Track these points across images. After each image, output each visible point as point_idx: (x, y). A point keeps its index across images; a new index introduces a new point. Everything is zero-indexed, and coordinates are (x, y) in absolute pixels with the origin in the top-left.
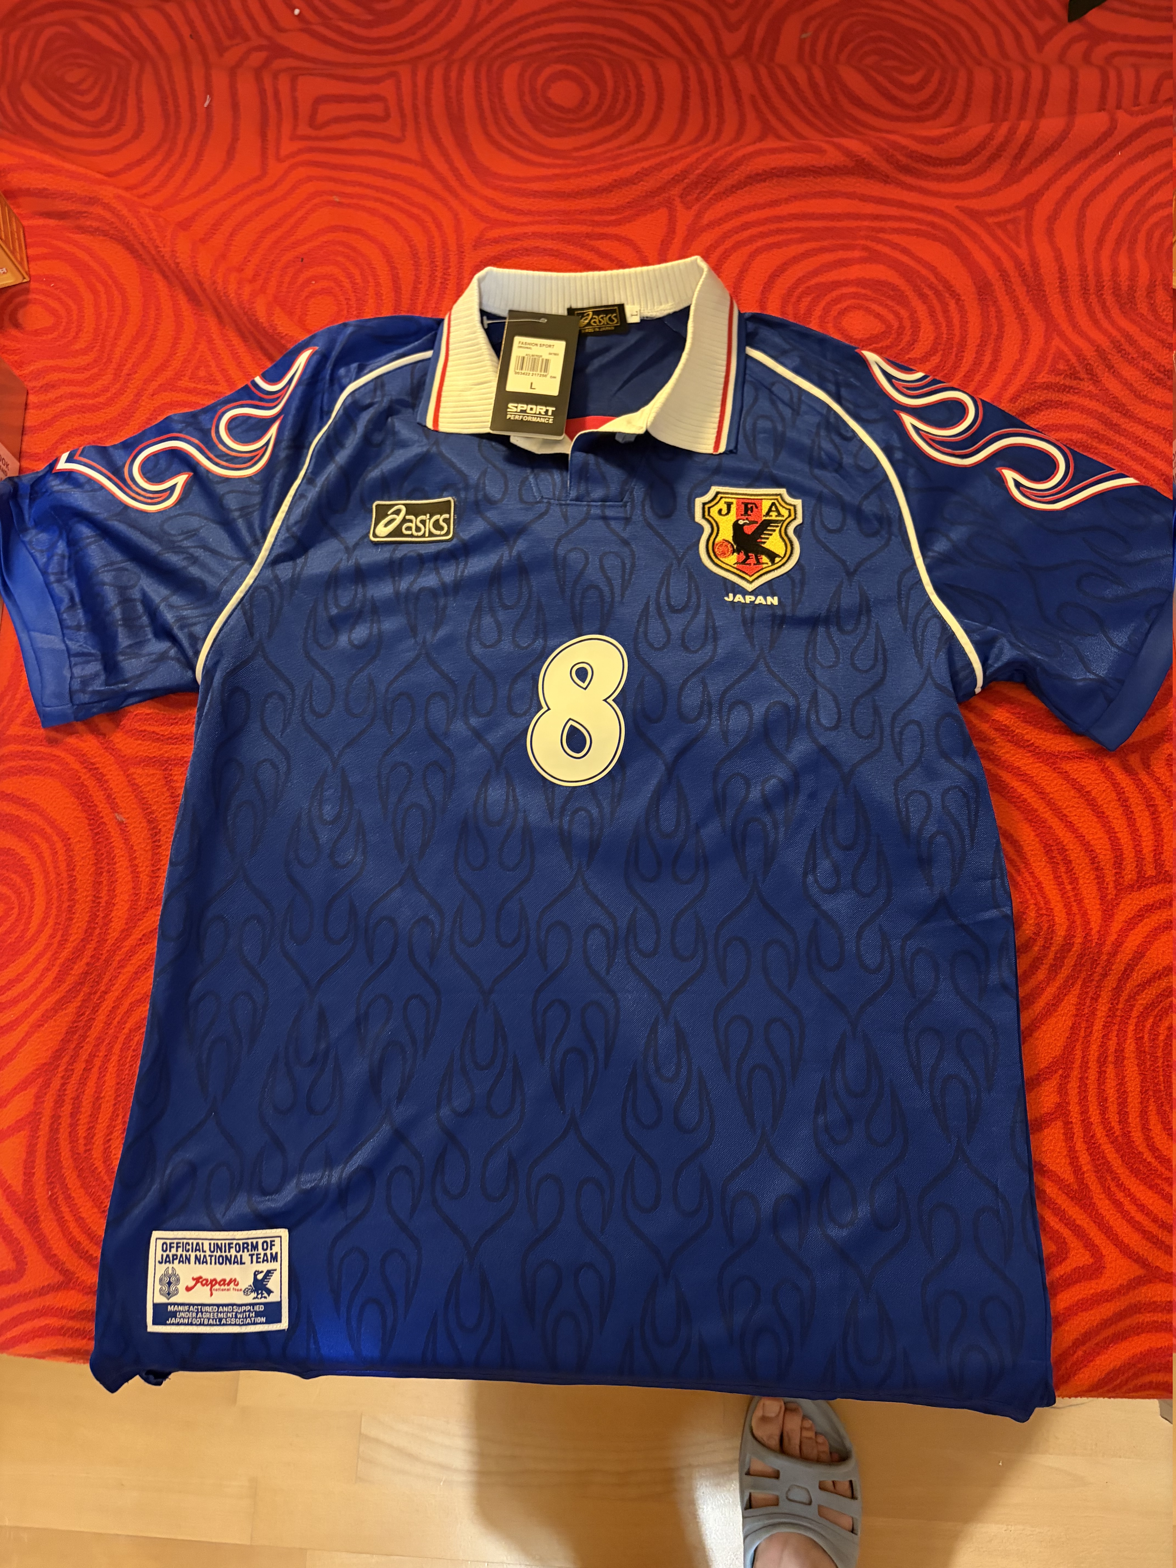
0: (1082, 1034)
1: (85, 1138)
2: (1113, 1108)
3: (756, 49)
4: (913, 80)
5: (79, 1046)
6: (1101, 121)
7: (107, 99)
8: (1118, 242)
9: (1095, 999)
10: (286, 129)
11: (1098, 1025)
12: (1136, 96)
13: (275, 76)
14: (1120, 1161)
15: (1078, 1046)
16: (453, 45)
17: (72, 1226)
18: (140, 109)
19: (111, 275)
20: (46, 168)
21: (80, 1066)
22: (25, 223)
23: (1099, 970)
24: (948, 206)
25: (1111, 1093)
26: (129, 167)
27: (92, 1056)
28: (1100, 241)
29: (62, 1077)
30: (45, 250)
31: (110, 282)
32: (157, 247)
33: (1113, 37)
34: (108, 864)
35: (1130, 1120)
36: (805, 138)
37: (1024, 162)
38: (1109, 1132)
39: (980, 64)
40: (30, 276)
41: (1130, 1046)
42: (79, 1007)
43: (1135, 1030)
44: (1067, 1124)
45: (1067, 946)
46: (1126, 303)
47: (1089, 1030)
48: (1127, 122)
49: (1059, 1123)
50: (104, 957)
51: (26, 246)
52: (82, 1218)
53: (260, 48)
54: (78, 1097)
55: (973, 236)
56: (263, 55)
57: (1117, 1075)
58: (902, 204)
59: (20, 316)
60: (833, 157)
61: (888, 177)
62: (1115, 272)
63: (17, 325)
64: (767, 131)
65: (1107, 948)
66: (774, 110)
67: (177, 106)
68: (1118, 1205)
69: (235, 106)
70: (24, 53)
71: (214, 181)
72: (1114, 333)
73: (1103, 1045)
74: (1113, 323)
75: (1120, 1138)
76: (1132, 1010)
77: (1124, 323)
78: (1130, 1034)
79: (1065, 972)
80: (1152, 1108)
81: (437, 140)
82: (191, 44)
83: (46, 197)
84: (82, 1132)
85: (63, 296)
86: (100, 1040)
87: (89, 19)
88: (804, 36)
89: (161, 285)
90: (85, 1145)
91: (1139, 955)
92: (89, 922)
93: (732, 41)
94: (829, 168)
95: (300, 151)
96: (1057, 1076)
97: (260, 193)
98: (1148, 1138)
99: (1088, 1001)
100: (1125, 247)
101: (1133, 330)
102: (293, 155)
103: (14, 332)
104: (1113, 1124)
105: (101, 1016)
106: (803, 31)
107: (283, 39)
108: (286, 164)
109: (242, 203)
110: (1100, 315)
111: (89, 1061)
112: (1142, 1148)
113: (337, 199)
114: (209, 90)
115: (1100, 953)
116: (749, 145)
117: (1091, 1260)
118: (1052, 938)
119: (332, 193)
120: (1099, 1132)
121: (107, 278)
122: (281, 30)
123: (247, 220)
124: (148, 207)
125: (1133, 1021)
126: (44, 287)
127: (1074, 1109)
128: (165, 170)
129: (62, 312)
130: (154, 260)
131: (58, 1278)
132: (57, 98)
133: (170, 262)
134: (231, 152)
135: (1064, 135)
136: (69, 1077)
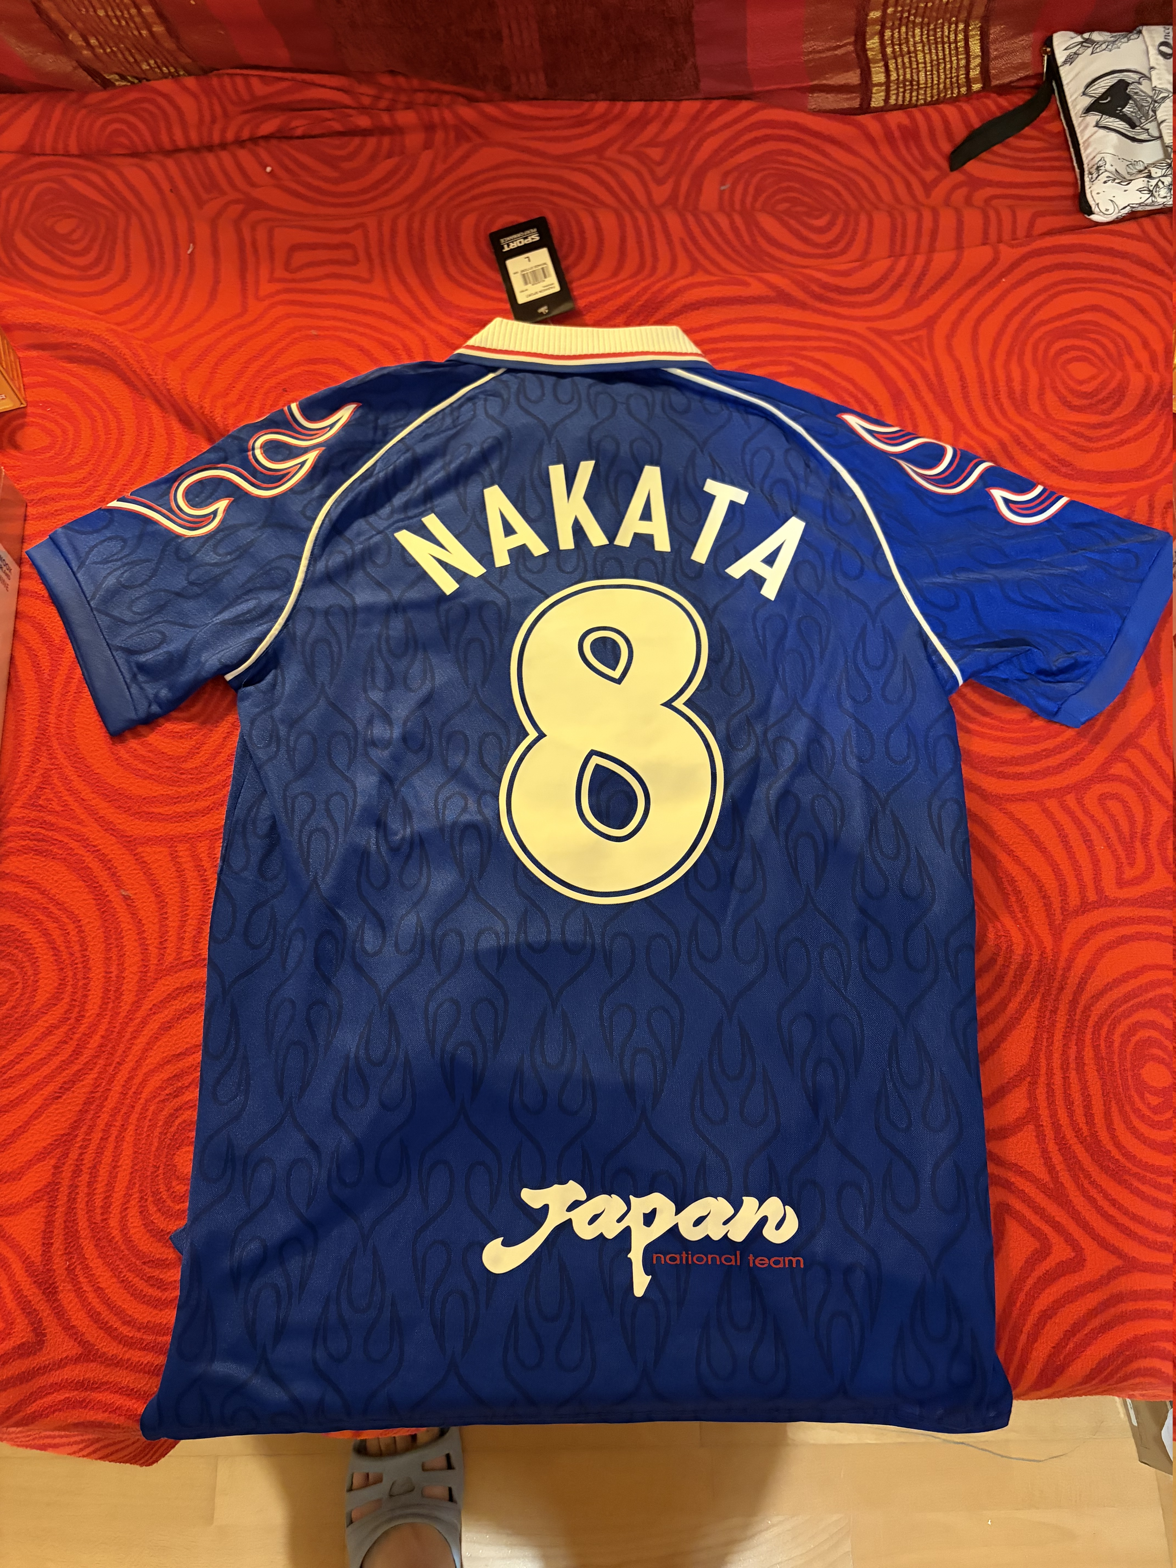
0: (1045, 1044)
1: (102, 1207)
2: (1079, 1112)
3: (681, 200)
4: (821, 222)
5: (96, 1116)
6: (985, 254)
7: (96, 247)
8: (1009, 354)
9: (1054, 1011)
10: (264, 273)
11: (1058, 1036)
12: (1014, 231)
13: (253, 228)
14: (1090, 1159)
15: (1042, 1056)
16: (412, 199)
17: (91, 1297)
18: (127, 256)
19: (104, 400)
20: (38, 305)
21: (97, 1136)
22: (20, 354)
23: (1056, 984)
24: (859, 327)
25: (1077, 1096)
26: (117, 307)
27: (109, 1125)
28: (993, 355)
29: (80, 1147)
30: (40, 379)
31: (104, 407)
32: (149, 375)
33: (990, 183)
34: (116, 939)
35: (1096, 1121)
36: (731, 273)
37: (922, 290)
38: (1078, 1131)
39: (877, 208)
40: (27, 402)
41: (1088, 1054)
42: (96, 1079)
43: (1092, 1038)
44: (1039, 1127)
45: (1024, 966)
46: (1021, 405)
47: (1050, 1040)
48: (1008, 254)
49: (1031, 1127)
50: (116, 1030)
51: (22, 375)
52: (102, 1289)
53: (237, 202)
54: (95, 1167)
55: (884, 353)
56: (240, 207)
57: (1080, 1080)
58: (819, 327)
59: (19, 437)
60: (756, 289)
61: (805, 304)
62: (1009, 380)
63: (16, 447)
64: (696, 266)
65: (1062, 964)
66: (702, 251)
67: (162, 253)
68: (1092, 1200)
69: (216, 252)
70: (15, 205)
71: (199, 318)
72: (1013, 428)
73: (1064, 1053)
74: (1010, 421)
75: (1088, 1138)
76: (1088, 1020)
77: (1019, 420)
78: (1088, 1042)
79: (1024, 988)
80: (1114, 1108)
81: (403, 281)
82: (170, 197)
83: (39, 330)
84: (98, 1202)
85: (58, 418)
86: (115, 1111)
87: (75, 176)
88: (723, 188)
89: (153, 409)
90: (102, 1214)
91: (1090, 969)
92: (103, 998)
93: (661, 193)
94: (754, 298)
95: (278, 292)
96: (1026, 1083)
97: (242, 327)
98: (1114, 1138)
99: (1048, 1014)
100: (1015, 359)
101: (1029, 426)
102: (271, 295)
103: (13, 452)
104: (1081, 1125)
105: (117, 1088)
106: (723, 183)
107: (256, 193)
108: (266, 303)
109: (225, 336)
110: (998, 415)
111: (106, 1131)
112: (1110, 1146)
113: (314, 332)
114: (192, 240)
115: (1056, 968)
116: (682, 278)
117: (1073, 1254)
118: (1011, 957)
119: (312, 328)
120: (1069, 1134)
121: (102, 404)
122: (253, 185)
123: (231, 351)
124: (138, 339)
125: (1089, 1031)
126: (40, 411)
127: (1044, 1113)
128: (152, 309)
129: (58, 432)
130: (146, 386)
131: (77, 1350)
132: (49, 247)
133: (162, 388)
134: (214, 293)
135: (956, 265)
136: (86, 1147)
